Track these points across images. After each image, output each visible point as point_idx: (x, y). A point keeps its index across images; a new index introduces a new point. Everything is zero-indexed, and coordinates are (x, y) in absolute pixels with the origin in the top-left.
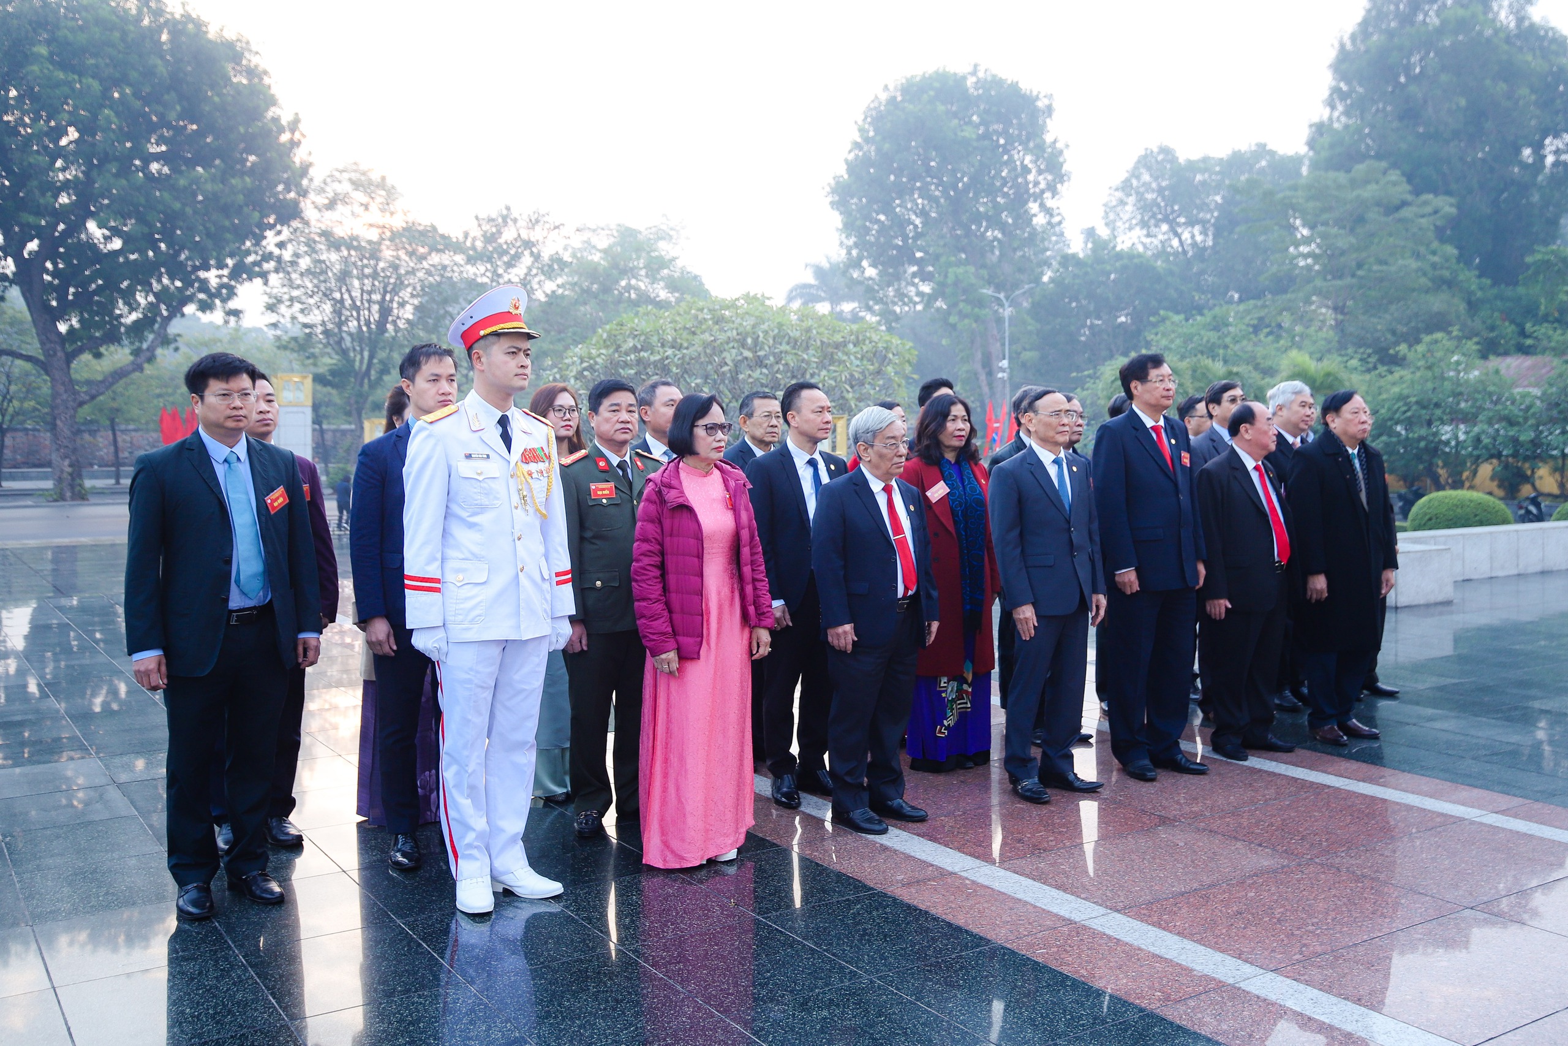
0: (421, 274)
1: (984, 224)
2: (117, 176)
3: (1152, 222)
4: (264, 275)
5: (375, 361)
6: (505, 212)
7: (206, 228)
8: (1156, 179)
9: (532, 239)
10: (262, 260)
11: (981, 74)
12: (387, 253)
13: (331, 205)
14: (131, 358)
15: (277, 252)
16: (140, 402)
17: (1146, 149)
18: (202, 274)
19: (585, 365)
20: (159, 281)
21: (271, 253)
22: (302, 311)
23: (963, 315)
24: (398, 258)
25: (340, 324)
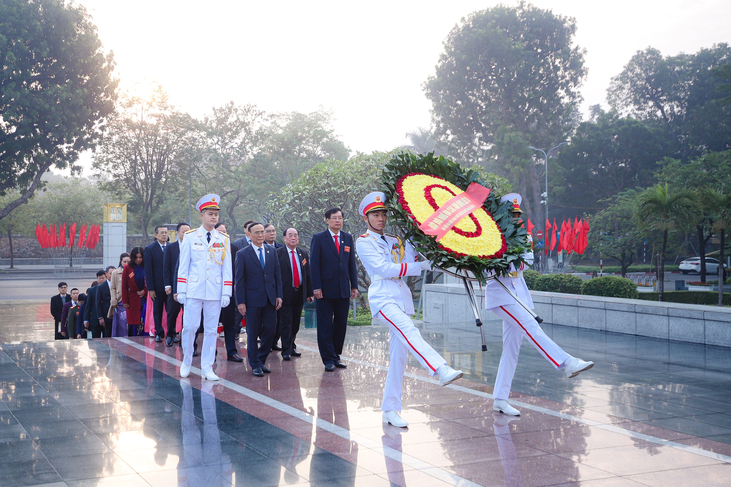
0: (180, 144)
1: (527, 105)
2: (15, 90)
3: (642, 100)
4: (93, 147)
5: (155, 196)
6: (230, 105)
7: (63, 119)
8: (646, 71)
9: (246, 121)
10: (92, 137)
11: (525, 8)
12: (162, 132)
13: (130, 104)
14: (21, 195)
15: (100, 132)
16: (25, 221)
17: (638, 52)
18: (59, 146)
19: (296, 196)
20: (36, 150)
21: (97, 133)
22: (114, 166)
23: (514, 164)
24: (167, 134)
25: (135, 175)
